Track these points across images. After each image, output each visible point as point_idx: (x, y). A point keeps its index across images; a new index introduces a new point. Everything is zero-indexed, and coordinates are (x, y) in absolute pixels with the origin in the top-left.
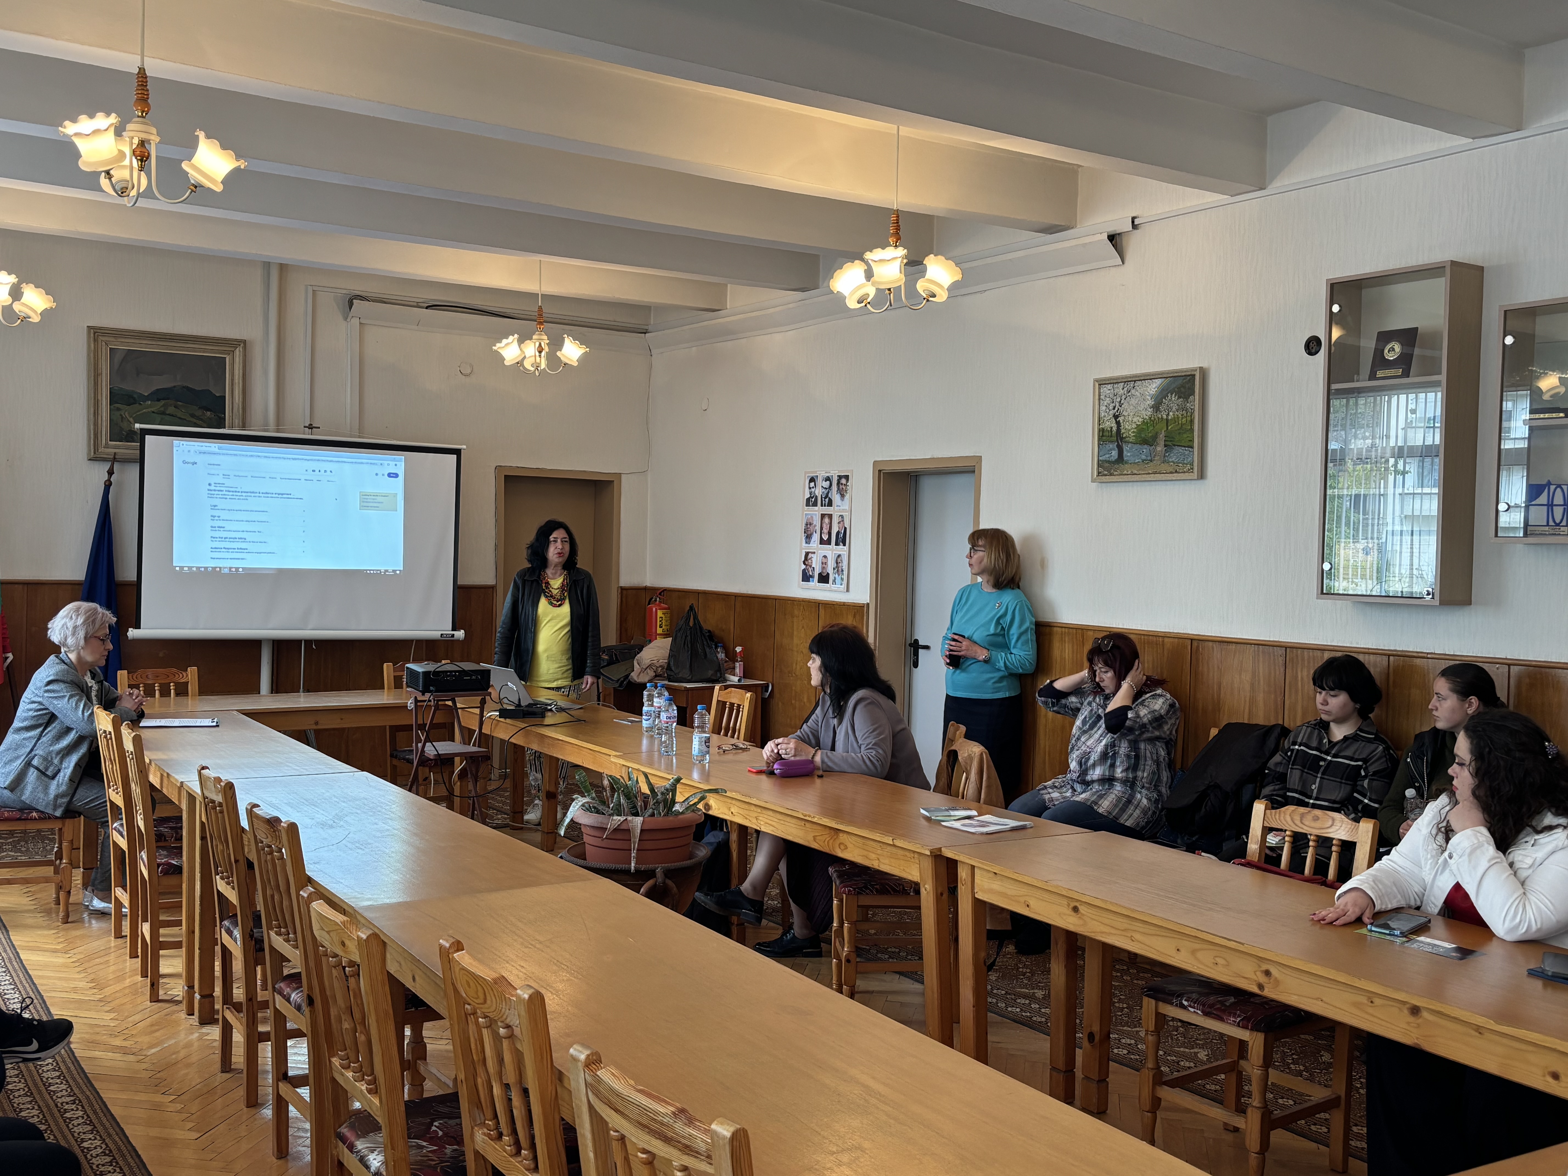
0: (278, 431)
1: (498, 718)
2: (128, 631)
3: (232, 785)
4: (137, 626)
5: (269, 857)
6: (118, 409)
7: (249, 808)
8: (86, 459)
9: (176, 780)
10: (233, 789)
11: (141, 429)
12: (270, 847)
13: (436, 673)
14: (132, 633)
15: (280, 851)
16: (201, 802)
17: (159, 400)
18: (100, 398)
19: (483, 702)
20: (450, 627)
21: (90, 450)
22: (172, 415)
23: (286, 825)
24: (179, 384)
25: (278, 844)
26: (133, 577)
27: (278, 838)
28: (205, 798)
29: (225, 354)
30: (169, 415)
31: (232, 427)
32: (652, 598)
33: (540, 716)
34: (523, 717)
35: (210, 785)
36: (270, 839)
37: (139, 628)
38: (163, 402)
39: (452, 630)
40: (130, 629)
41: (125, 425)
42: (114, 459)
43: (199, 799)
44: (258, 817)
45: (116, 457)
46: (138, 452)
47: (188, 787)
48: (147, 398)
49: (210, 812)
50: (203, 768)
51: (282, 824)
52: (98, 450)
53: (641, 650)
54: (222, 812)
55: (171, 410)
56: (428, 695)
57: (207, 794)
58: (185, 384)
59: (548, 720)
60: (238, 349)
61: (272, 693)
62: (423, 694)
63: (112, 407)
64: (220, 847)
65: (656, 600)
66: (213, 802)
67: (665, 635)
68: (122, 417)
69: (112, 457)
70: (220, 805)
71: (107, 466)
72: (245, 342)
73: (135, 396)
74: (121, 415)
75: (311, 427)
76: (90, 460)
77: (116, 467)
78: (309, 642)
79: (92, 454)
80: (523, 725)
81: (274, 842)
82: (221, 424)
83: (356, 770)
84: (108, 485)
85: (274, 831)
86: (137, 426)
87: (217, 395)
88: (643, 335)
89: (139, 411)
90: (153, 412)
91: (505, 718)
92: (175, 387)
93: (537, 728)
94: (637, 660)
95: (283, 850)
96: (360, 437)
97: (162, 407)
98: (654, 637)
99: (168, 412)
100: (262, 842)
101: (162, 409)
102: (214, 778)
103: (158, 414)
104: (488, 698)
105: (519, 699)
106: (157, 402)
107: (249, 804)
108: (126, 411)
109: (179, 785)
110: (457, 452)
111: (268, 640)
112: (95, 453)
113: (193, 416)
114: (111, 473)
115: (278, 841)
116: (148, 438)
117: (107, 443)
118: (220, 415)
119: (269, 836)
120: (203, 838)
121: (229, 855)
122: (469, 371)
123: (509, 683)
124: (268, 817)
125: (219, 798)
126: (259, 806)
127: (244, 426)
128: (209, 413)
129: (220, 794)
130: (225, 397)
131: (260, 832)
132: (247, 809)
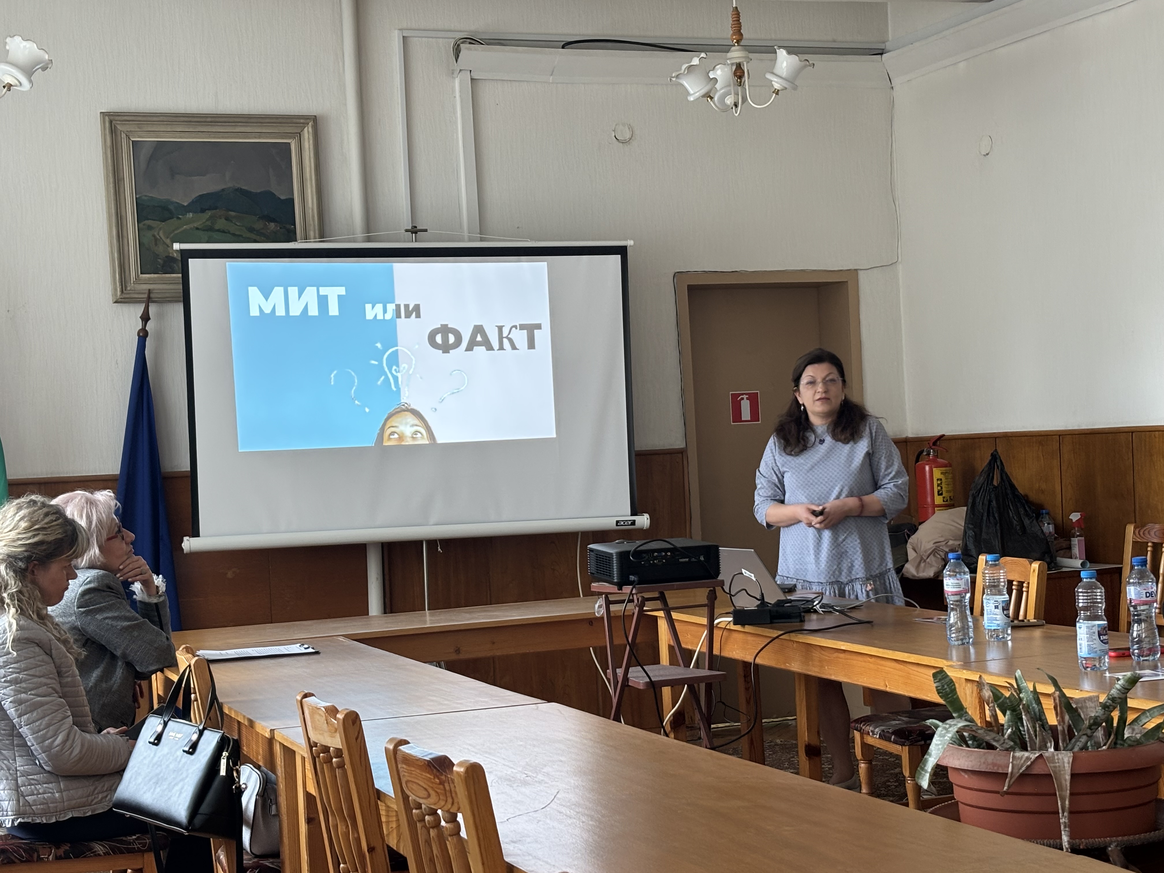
0: (369, 240)
1: (732, 627)
2: (182, 541)
3: (357, 715)
4: (195, 533)
5: (433, 833)
6: (150, 228)
7: (391, 747)
8: (111, 302)
9: (263, 728)
10: (358, 723)
11: (182, 251)
12: (434, 813)
13: (637, 553)
14: (189, 544)
15: (453, 819)
16: (303, 758)
17: (203, 211)
18: (123, 214)
19: (712, 597)
20: (629, 511)
21: (115, 289)
22: (224, 232)
23: (462, 770)
24: (230, 185)
25: (449, 805)
26: (186, 467)
27: (449, 795)
28: (311, 745)
29: (290, 138)
30: (219, 231)
31: (306, 238)
32: (922, 452)
33: (798, 620)
34: (771, 623)
35: (321, 719)
36: (434, 798)
37: (198, 535)
38: (209, 213)
39: (632, 515)
40: (186, 539)
41: (160, 249)
42: (149, 300)
43: (302, 750)
44: (409, 760)
45: (152, 295)
46: (181, 287)
47: (283, 737)
48: (186, 209)
49: (322, 769)
50: (306, 696)
51: (455, 768)
52: (126, 287)
53: (914, 529)
54: (341, 766)
55: (221, 224)
56: (627, 589)
57: (313, 738)
58: (238, 186)
59: (813, 622)
60: (306, 129)
61: (385, 613)
62: (620, 589)
63: (141, 225)
64: (341, 828)
65: (928, 454)
66: (326, 749)
67: (949, 505)
68: (156, 240)
69: (146, 296)
70: (339, 753)
71: (140, 309)
72: (315, 119)
73: (171, 207)
74: (154, 236)
75: (414, 231)
76: (116, 302)
77: (153, 309)
78: (432, 543)
79: (119, 293)
80: (775, 633)
81: (443, 803)
82: (291, 237)
83: (539, 701)
84: (143, 336)
85: (442, 783)
86: (176, 246)
87: (283, 197)
88: (879, 56)
89: (177, 228)
90: (197, 229)
91: (743, 625)
92: (223, 190)
93: (800, 636)
94: (912, 544)
95: (460, 818)
96: (482, 240)
97: (207, 220)
98: (930, 510)
99: (217, 227)
100: (419, 806)
101: (209, 223)
102: (326, 708)
103: (204, 230)
104: (718, 589)
105: (762, 595)
106: (200, 215)
107: (391, 740)
108: (160, 230)
109: (267, 735)
110: (622, 251)
111: (375, 544)
112: (122, 292)
113: (251, 230)
114: (145, 318)
115: (450, 800)
116: (193, 263)
117: (137, 277)
118: (288, 226)
119: (432, 792)
120: (311, 820)
121: (358, 840)
122: (628, 136)
123: (743, 571)
124: (427, 758)
125: (336, 742)
126: (409, 743)
127: (322, 235)
128: (272, 225)
129: (338, 735)
130: (292, 201)
131: (415, 787)
132: (387, 750)
